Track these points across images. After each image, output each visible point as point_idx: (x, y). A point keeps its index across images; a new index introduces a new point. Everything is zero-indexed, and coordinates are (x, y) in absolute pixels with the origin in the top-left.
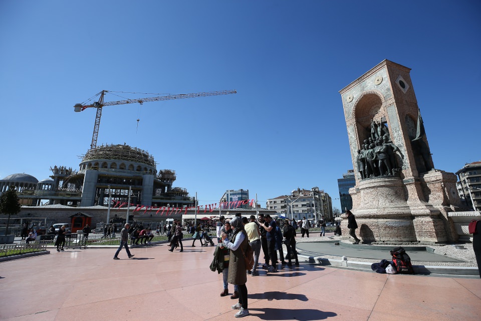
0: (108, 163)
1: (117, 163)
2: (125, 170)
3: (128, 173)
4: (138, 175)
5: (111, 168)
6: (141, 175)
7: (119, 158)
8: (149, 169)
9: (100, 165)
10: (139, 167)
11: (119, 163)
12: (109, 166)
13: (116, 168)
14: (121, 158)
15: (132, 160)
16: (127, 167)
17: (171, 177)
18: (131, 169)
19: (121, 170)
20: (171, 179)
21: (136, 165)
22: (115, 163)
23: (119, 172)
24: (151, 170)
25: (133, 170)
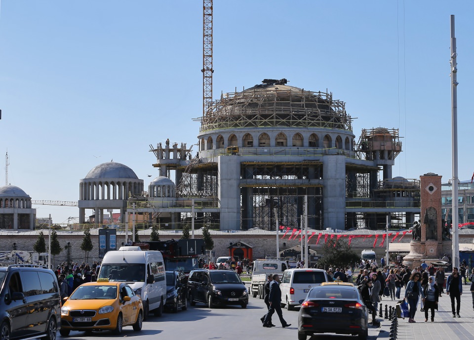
0: (253, 134)
1: (270, 134)
2: (287, 149)
3: (293, 154)
4: (312, 157)
5: (261, 144)
6: (318, 157)
7: (272, 122)
8: (334, 138)
9: (240, 142)
10: (314, 135)
11: (273, 132)
12: (256, 142)
13: (269, 145)
14: (277, 122)
15: (298, 124)
16: (290, 142)
17: (387, 146)
18: (298, 143)
19: (279, 149)
20: (389, 152)
21: (306, 134)
22: (265, 134)
23: (276, 153)
24: (339, 139)
25: (302, 146)
